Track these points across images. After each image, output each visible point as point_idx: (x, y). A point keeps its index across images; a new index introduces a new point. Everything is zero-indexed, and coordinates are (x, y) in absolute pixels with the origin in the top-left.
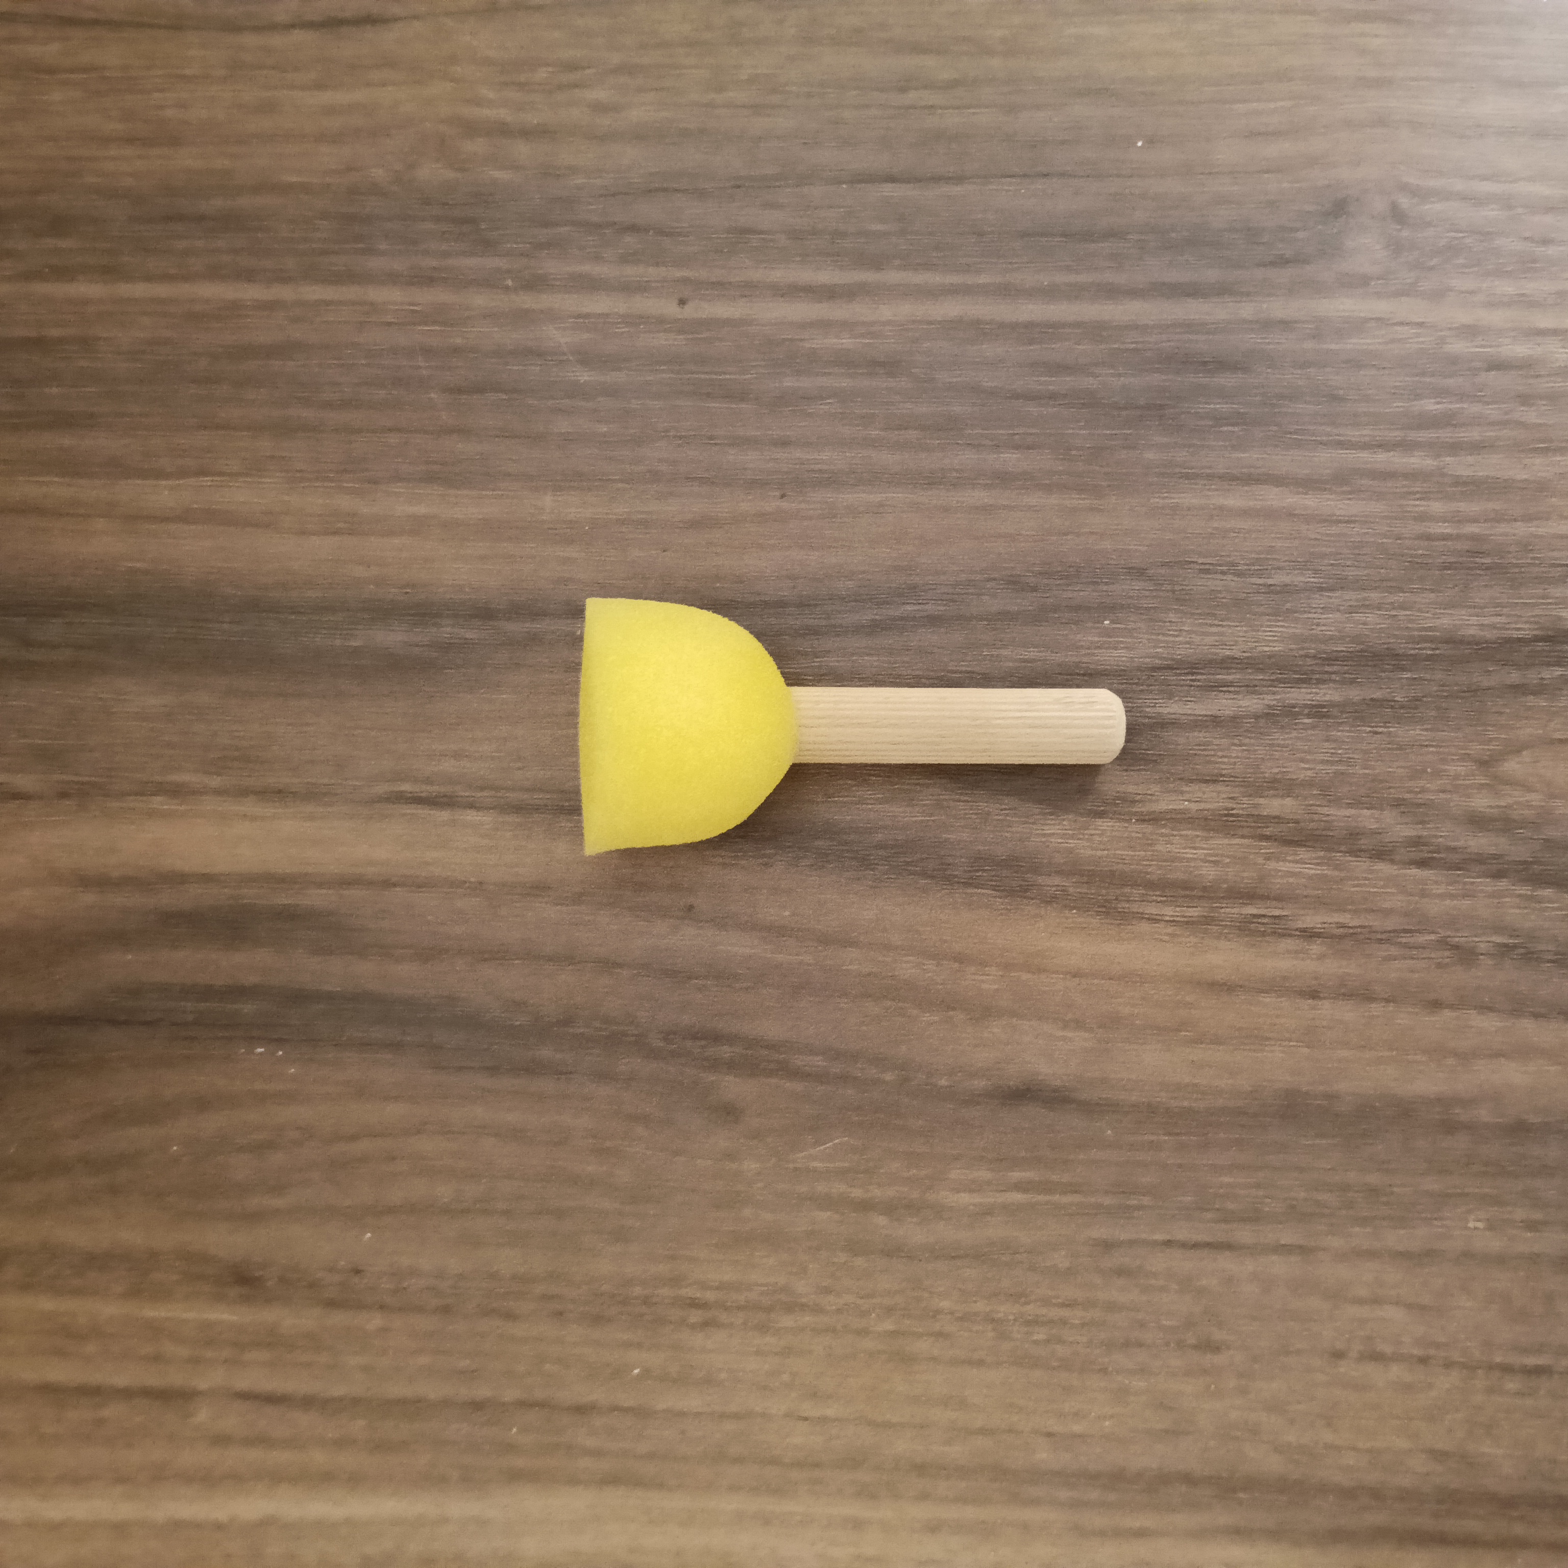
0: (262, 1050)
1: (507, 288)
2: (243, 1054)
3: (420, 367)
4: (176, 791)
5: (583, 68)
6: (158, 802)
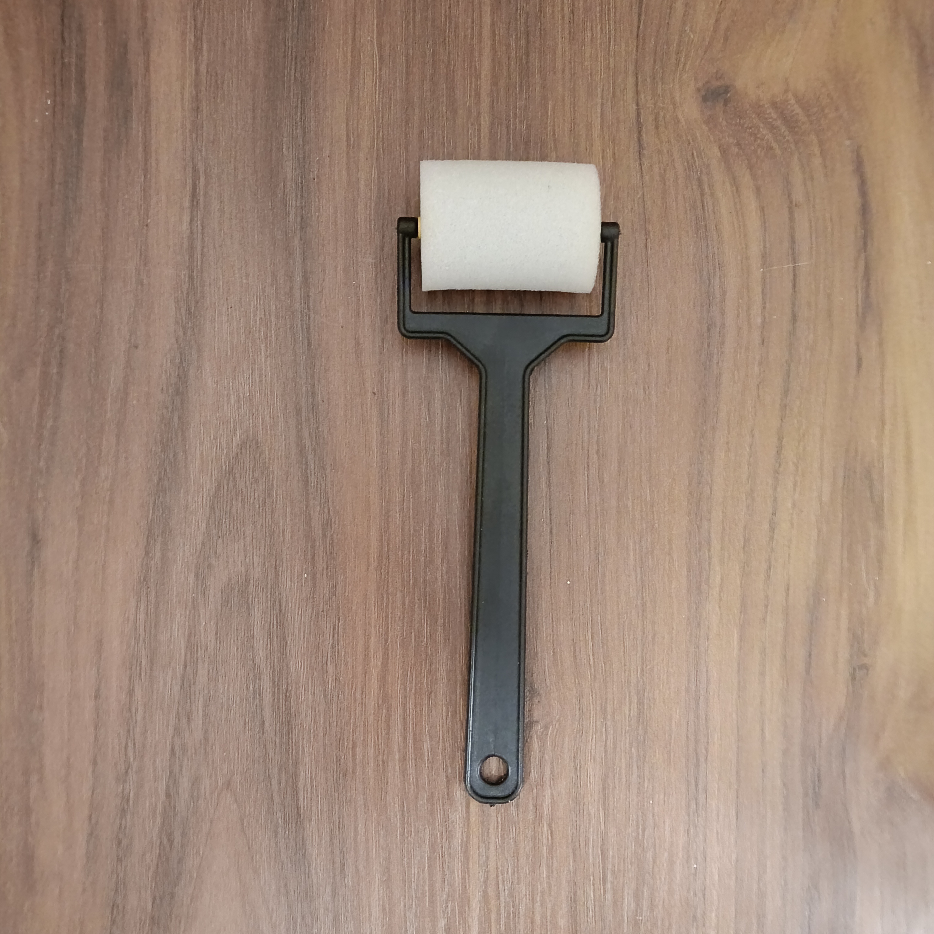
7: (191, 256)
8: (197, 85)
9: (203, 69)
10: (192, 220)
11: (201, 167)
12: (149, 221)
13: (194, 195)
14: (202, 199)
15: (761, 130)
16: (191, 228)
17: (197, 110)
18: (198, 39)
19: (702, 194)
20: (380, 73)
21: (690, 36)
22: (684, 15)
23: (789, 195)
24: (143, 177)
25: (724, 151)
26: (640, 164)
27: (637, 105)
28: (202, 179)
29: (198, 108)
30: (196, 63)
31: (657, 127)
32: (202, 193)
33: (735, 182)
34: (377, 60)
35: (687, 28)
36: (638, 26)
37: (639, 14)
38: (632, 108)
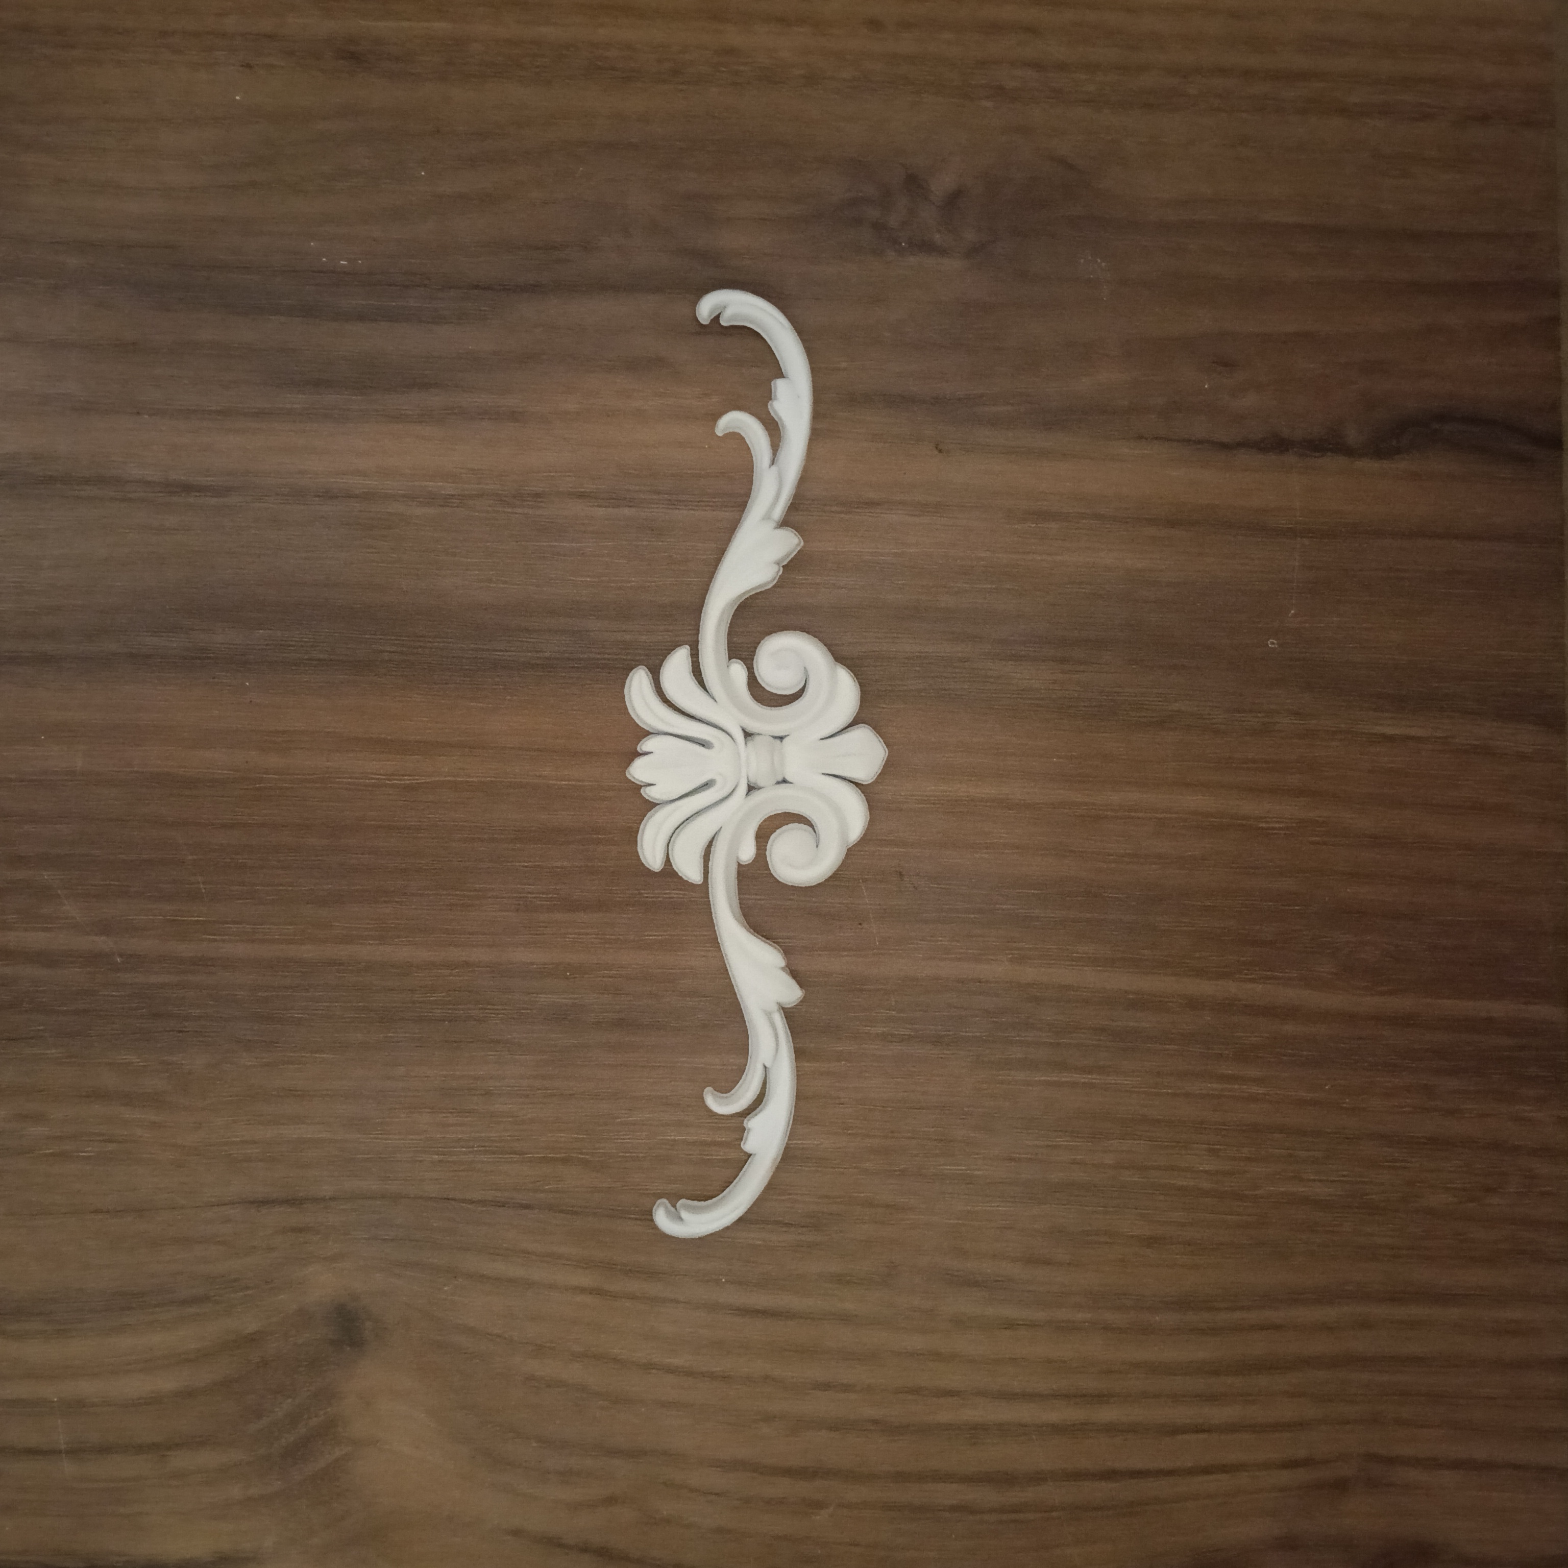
0: (342, 262)
1: (121, 956)
2: (360, 259)
3: (203, 883)
4: (431, 499)
5: (52, 1154)
6: (449, 488)
7: (87, 481)
8: (368, 496)
9: (395, 507)
10: (148, 483)
11: (234, 499)
12: (146, 416)
13: (187, 488)
14: (182, 500)
15: (290, 1400)
16: (132, 482)
17: (328, 495)
18: (447, 500)
19: (184, 1303)
20: (389, 785)
21: (445, 1285)
22: (483, 1276)
23: (178, 1446)
24: (219, 408)
25: (253, 1339)
26: (232, 1203)
27: (332, 1199)
28: (214, 501)
29: (331, 498)
30: (404, 496)
31: (294, 1230)
32: (191, 500)
33: (202, 1356)
34: (407, 781)
35: (460, 1280)
36: (464, 1201)
37: (482, 1202)
38: (327, 1190)
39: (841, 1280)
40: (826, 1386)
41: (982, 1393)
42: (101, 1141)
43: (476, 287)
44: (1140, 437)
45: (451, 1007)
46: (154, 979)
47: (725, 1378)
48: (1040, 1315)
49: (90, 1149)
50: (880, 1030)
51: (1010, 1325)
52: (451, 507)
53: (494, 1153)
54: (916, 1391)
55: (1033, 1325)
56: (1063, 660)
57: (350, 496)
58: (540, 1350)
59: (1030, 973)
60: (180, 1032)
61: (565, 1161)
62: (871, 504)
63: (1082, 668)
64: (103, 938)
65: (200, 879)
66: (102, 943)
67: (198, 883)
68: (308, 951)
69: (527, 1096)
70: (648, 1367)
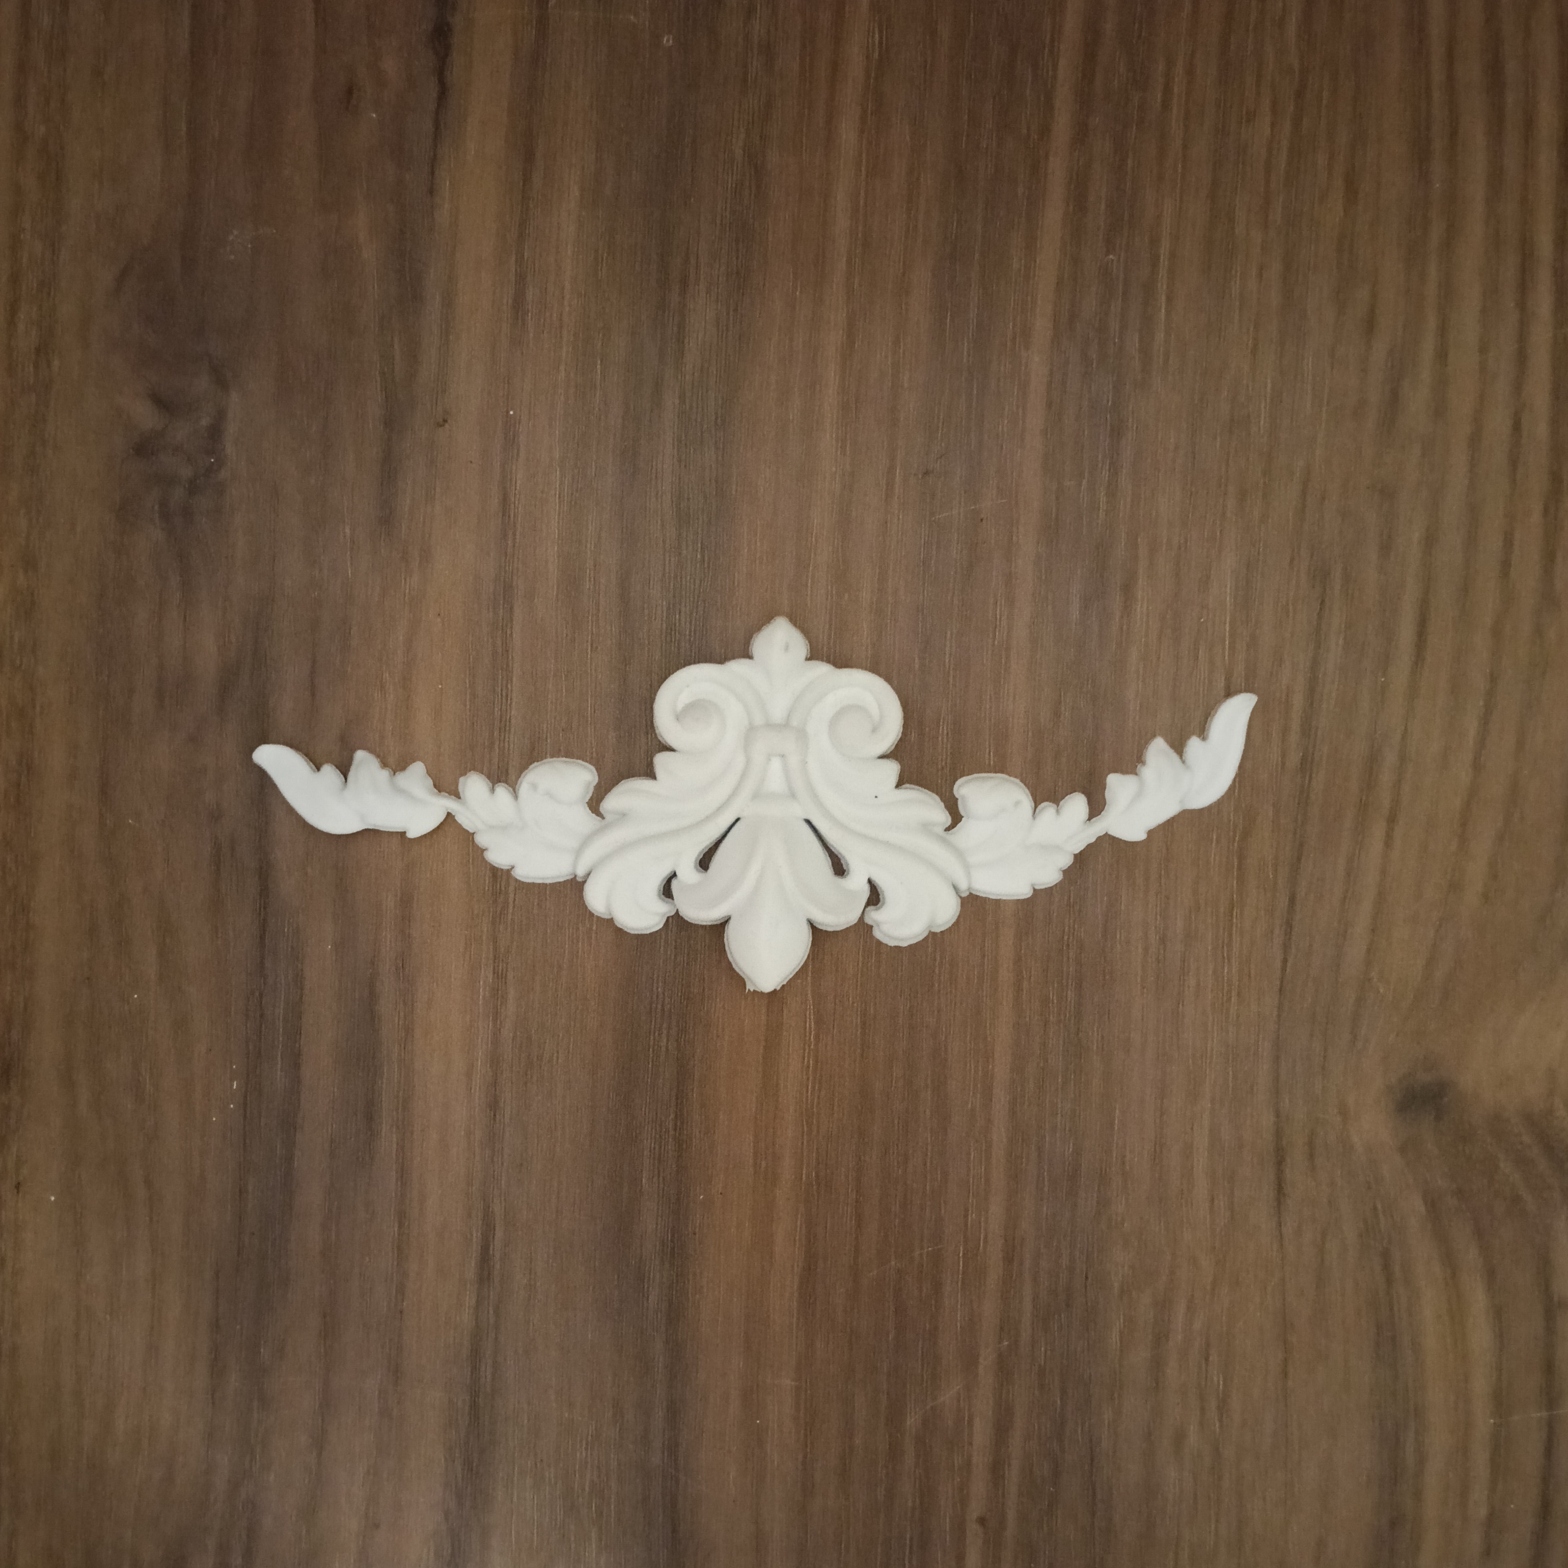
7: (475, 1369)
8: (495, 1061)
9: (507, 1033)
10: (479, 1302)
11: (498, 1209)
12: (405, 1303)
13: (485, 1259)
14: (498, 1266)
15: (1502, 1165)
16: (477, 1320)
17: (494, 1105)
18: (500, 976)
19: (1389, 1281)
20: (816, 1045)
21: (1379, 992)
24: (396, 1225)
25: (1433, 1204)
26: (1280, 1224)
27: (1278, 1115)
29: (496, 1102)
30: (495, 1023)
31: (1311, 1156)
32: (498, 1254)
33: (1449, 1260)
34: (811, 1024)
35: (1373, 973)
36: (1284, 969)
37: (1286, 947)
38: (1267, 1120)
39: (1386, 548)
40: (1506, 565)
41: (1518, 386)
42: (1207, 1365)
43: (262, 938)
44: (431, 192)
45: (1064, 981)
46: (1028, 1306)
47: (1493, 679)
48: (1432, 322)
49: (1215, 1379)
50: (1102, 498)
51: (1442, 356)
52: (507, 971)
53: (1230, 935)
54: (1514, 461)
55: (1442, 330)
56: (684, 282)
57: (495, 1083)
58: (1455, 887)
59: (1042, 326)
60: (1087, 1278)
61: (1241, 858)
62: (505, 500)
63: (693, 261)
64: (981, 1360)
65: (917, 1253)
66: (986, 1359)
67: (921, 1255)
68: (1000, 1135)
69: (1168, 898)
70: (1477, 766)
